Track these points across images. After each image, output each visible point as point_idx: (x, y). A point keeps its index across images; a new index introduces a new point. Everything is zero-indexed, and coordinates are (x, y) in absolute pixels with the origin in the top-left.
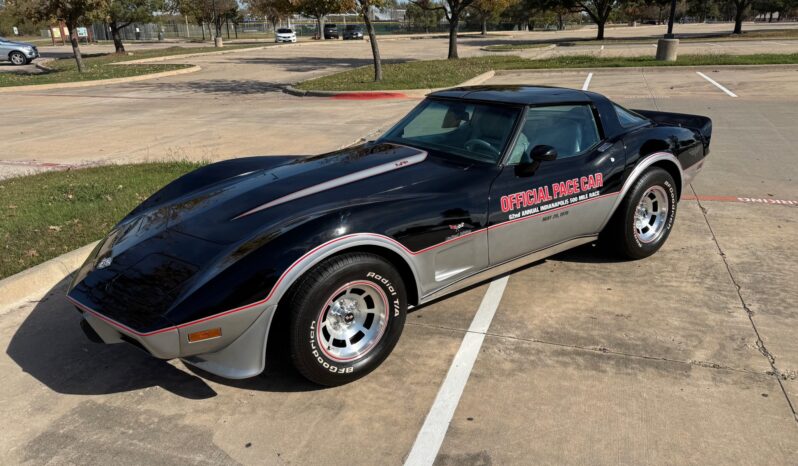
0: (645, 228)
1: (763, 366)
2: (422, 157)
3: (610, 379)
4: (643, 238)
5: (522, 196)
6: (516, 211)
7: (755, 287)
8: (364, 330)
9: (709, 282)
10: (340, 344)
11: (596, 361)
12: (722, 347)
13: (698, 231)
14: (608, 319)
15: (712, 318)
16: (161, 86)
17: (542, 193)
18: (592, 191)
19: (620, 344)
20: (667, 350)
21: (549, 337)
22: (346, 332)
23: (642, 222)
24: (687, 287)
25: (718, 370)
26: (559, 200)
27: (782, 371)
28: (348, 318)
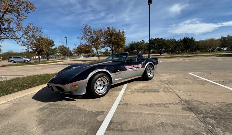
0: (150, 75)
1: (172, 90)
2: (111, 61)
3: (147, 93)
4: (149, 77)
5: (129, 67)
6: (128, 69)
7: (169, 82)
8: (103, 88)
9: (161, 82)
10: (99, 90)
11: (144, 92)
12: (164, 89)
13: (158, 77)
14: (145, 87)
15: (162, 86)
16: (58, 64)
17: (132, 67)
18: (140, 67)
19: (147, 90)
20: (156, 90)
21: (136, 90)
22: (100, 88)
23: (149, 74)
24: (158, 83)
25: (164, 91)
26: (135, 68)
27: (174, 90)
28: (100, 85)
